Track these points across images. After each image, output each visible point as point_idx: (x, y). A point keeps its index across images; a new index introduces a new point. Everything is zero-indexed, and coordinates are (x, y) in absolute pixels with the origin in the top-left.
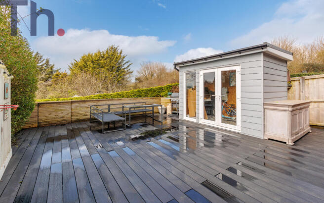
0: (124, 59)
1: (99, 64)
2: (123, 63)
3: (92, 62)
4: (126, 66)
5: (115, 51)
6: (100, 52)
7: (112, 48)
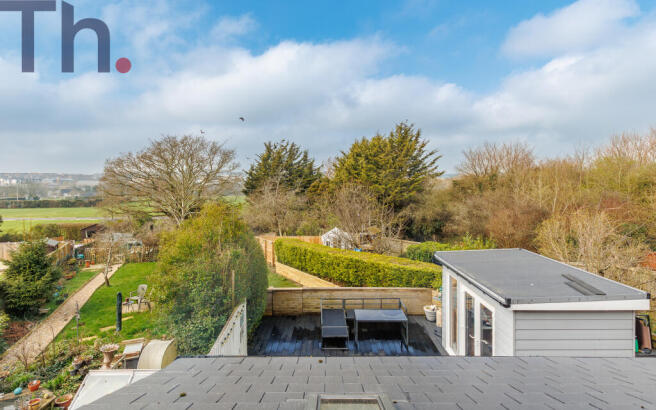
0: (424, 149)
1: (376, 163)
2: (423, 157)
3: (367, 158)
4: (427, 162)
5: (406, 133)
6: (379, 138)
7: (401, 129)
